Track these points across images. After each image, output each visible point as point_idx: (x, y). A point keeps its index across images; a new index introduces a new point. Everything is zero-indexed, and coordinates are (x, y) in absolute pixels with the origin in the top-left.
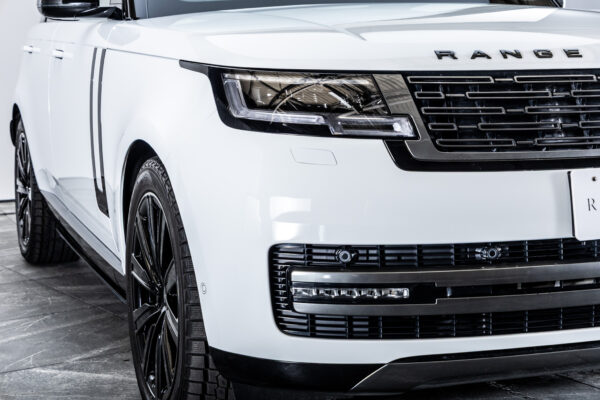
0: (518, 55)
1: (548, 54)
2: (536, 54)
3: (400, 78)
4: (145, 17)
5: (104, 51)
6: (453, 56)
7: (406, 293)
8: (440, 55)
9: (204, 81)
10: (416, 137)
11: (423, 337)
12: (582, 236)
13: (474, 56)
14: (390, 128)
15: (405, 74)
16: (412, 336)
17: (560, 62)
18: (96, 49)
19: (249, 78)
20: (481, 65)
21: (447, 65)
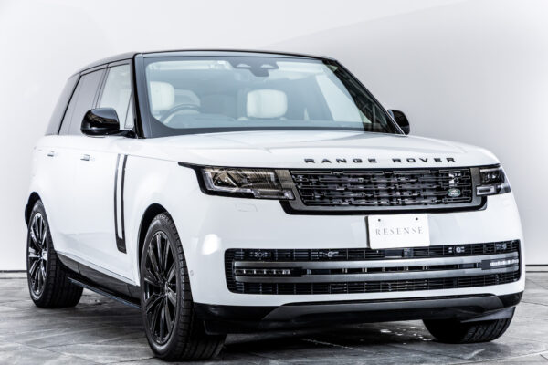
0: (345, 161)
1: (360, 161)
2: (354, 161)
3: (287, 171)
4: (150, 137)
5: (126, 157)
6: (313, 161)
7: (289, 273)
8: (307, 161)
9: (192, 173)
10: (295, 199)
11: (297, 293)
12: (373, 247)
13: (323, 162)
14: (283, 195)
15: (290, 170)
16: (293, 293)
17: (366, 165)
18: (119, 155)
19: (217, 171)
20: (326, 166)
21: (310, 165)
